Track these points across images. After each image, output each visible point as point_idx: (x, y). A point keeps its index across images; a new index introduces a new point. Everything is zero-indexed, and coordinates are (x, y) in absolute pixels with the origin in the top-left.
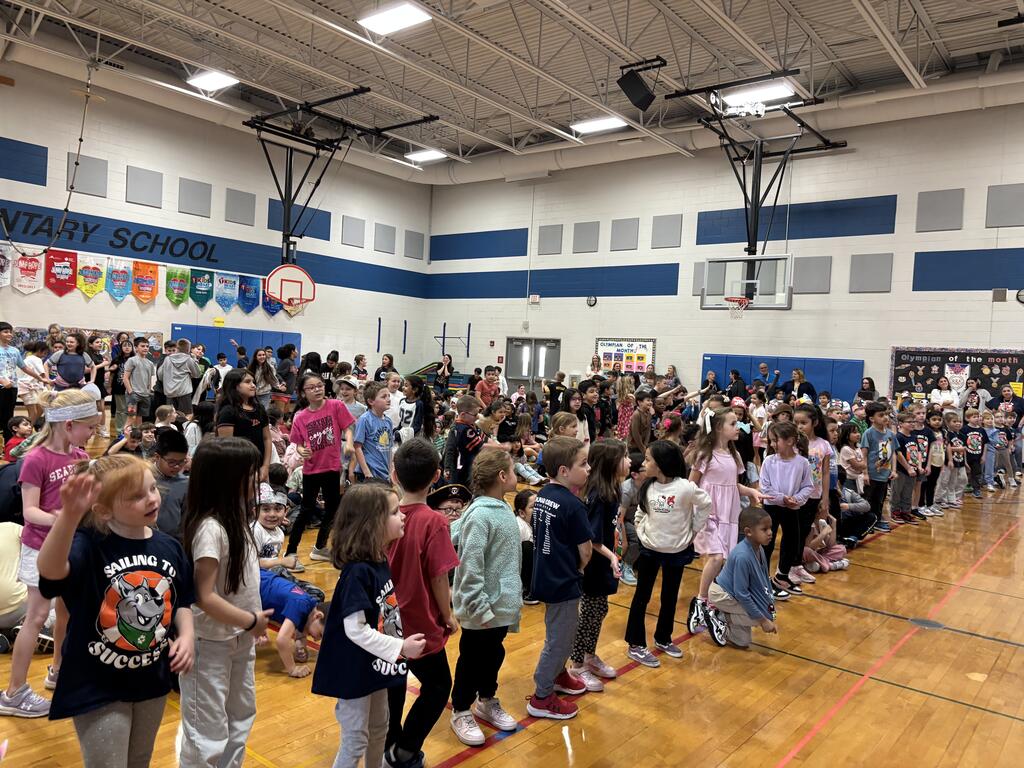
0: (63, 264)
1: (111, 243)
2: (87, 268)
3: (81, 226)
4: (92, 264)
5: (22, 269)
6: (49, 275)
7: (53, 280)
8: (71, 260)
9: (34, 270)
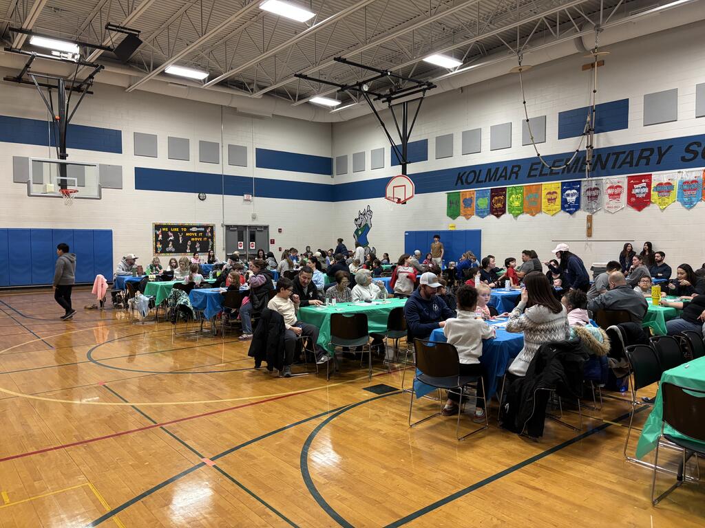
0: (640, 185)
1: (683, 159)
2: (660, 184)
3: (656, 151)
4: (665, 180)
5: (610, 195)
6: (630, 195)
7: (633, 199)
8: (647, 181)
9: (619, 194)
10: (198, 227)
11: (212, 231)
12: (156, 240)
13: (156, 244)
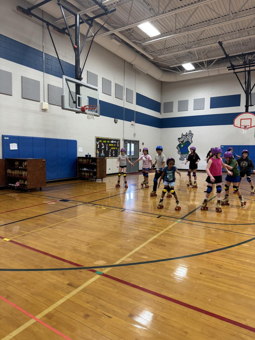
10: (114, 140)
11: (119, 144)
12: (97, 149)
13: (97, 151)
